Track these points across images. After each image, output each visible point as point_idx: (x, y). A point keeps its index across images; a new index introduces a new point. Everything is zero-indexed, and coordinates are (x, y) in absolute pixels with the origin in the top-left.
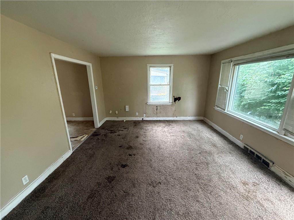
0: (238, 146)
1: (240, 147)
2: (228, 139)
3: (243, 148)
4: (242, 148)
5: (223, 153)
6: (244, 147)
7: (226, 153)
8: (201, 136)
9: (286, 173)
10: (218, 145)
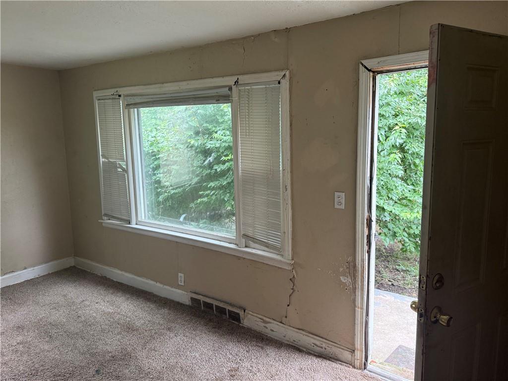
0: (178, 303)
1: (184, 305)
2: (155, 296)
3: (191, 304)
4: (188, 304)
5: (156, 336)
6: (192, 299)
7: (162, 334)
8: (83, 319)
9: (265, 318)
10: (138, 324)
